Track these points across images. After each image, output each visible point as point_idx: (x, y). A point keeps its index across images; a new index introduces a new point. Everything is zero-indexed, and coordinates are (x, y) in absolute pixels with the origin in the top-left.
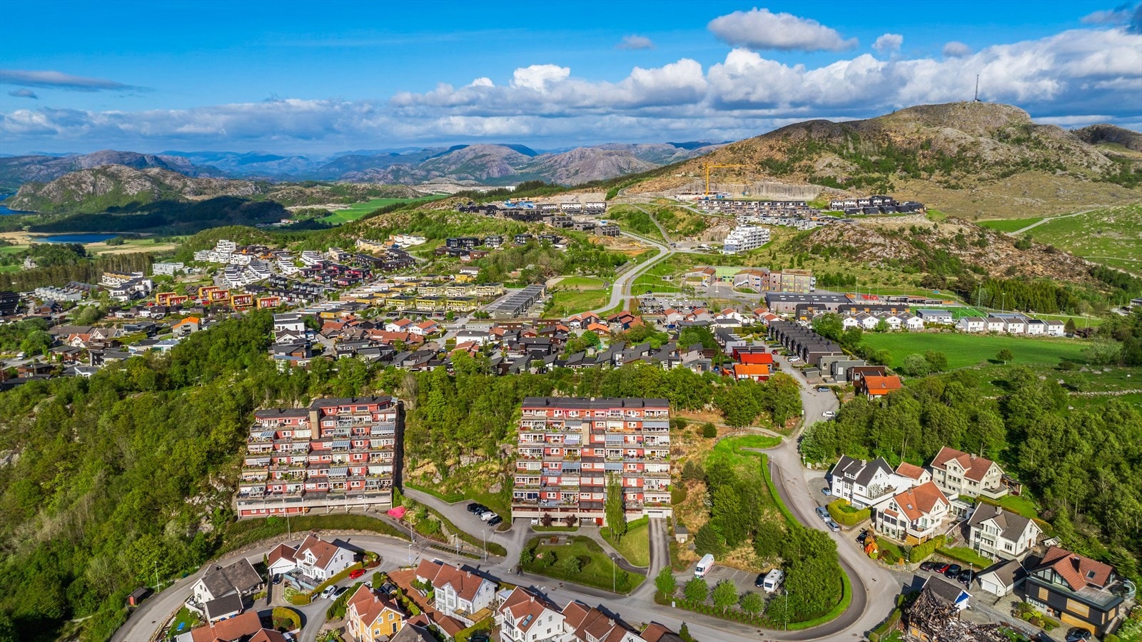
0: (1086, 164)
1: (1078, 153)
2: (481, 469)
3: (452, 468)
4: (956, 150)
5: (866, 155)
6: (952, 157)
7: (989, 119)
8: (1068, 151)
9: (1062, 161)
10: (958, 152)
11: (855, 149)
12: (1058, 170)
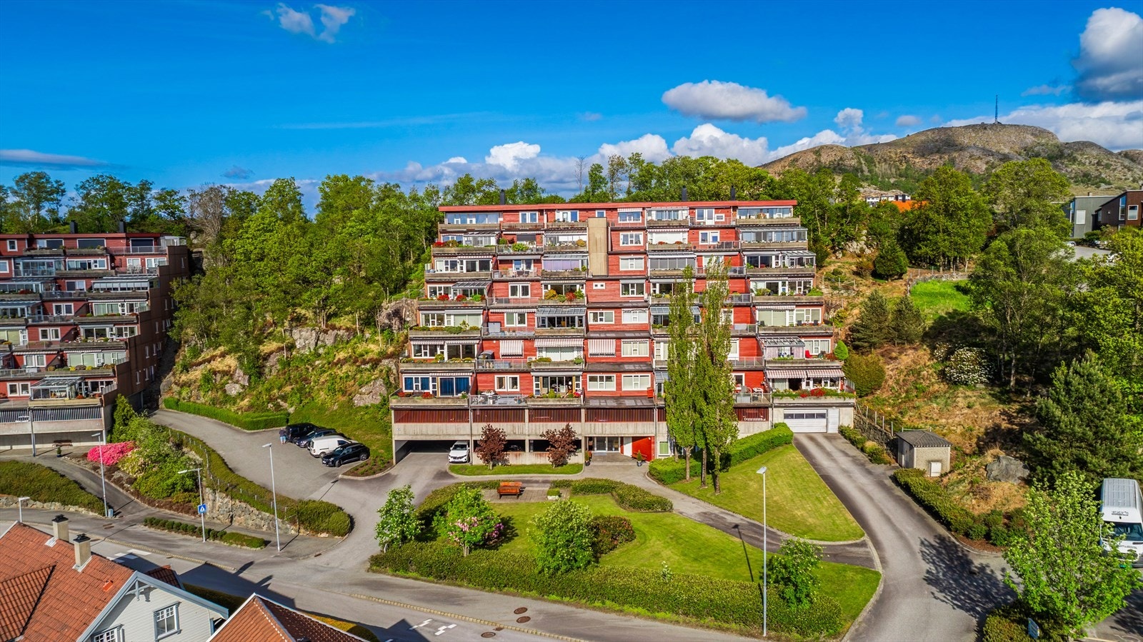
0: (1131, 179)
1: (1120, 169)
2: (342, 355)
3: (273, 360)
4: (984, 167)
5: (883, 177)
6: (980, 175)
7: (1013, 139)
8: (1107, 166)
9: (1103, 176)
10: (987, 169)
11: (870, 171)
12: (1103, 184)
